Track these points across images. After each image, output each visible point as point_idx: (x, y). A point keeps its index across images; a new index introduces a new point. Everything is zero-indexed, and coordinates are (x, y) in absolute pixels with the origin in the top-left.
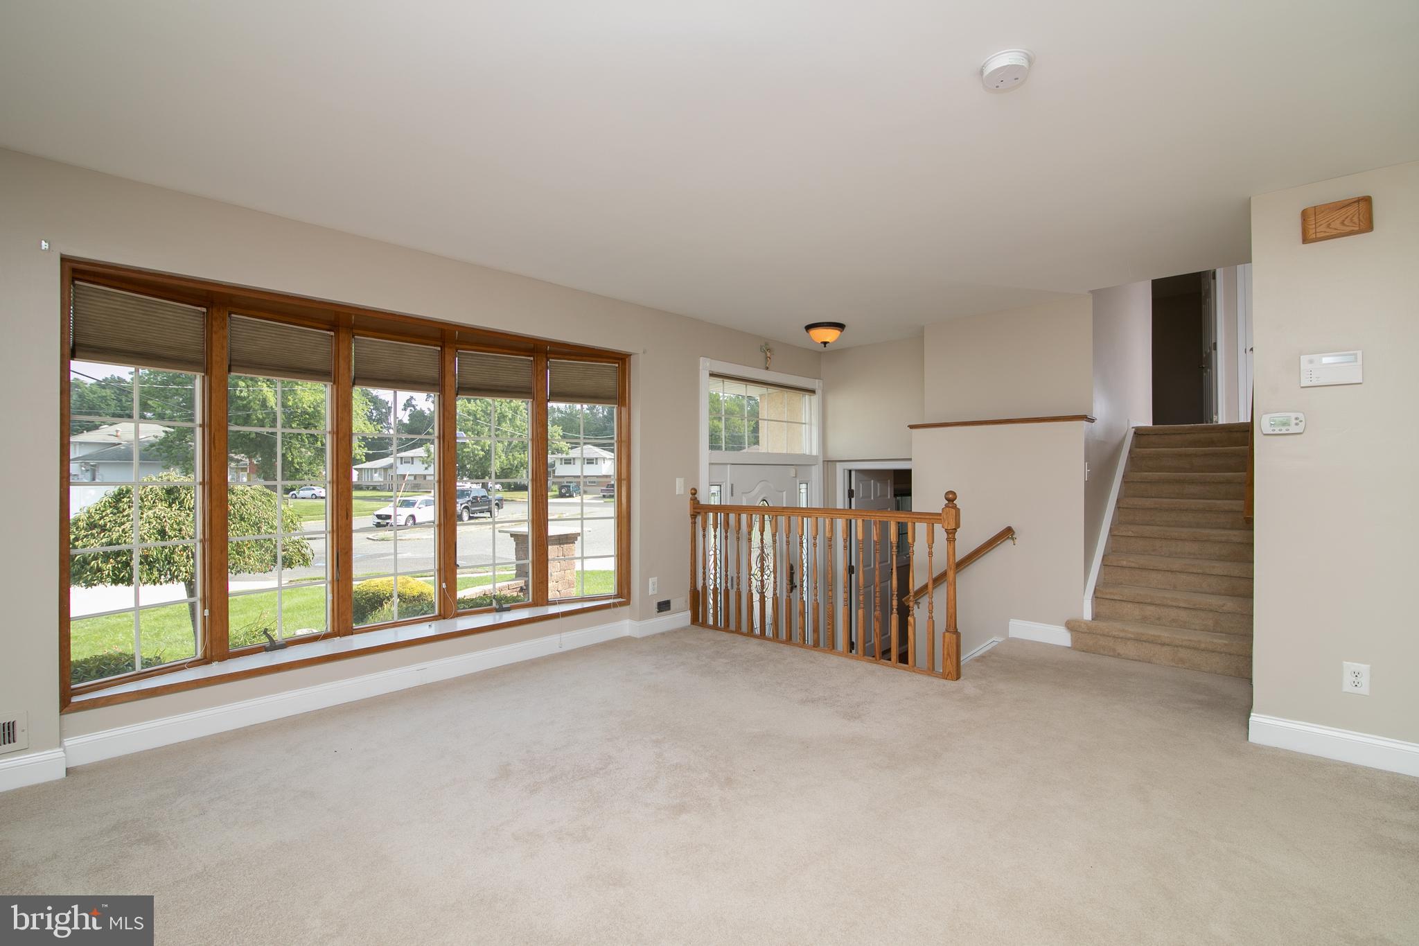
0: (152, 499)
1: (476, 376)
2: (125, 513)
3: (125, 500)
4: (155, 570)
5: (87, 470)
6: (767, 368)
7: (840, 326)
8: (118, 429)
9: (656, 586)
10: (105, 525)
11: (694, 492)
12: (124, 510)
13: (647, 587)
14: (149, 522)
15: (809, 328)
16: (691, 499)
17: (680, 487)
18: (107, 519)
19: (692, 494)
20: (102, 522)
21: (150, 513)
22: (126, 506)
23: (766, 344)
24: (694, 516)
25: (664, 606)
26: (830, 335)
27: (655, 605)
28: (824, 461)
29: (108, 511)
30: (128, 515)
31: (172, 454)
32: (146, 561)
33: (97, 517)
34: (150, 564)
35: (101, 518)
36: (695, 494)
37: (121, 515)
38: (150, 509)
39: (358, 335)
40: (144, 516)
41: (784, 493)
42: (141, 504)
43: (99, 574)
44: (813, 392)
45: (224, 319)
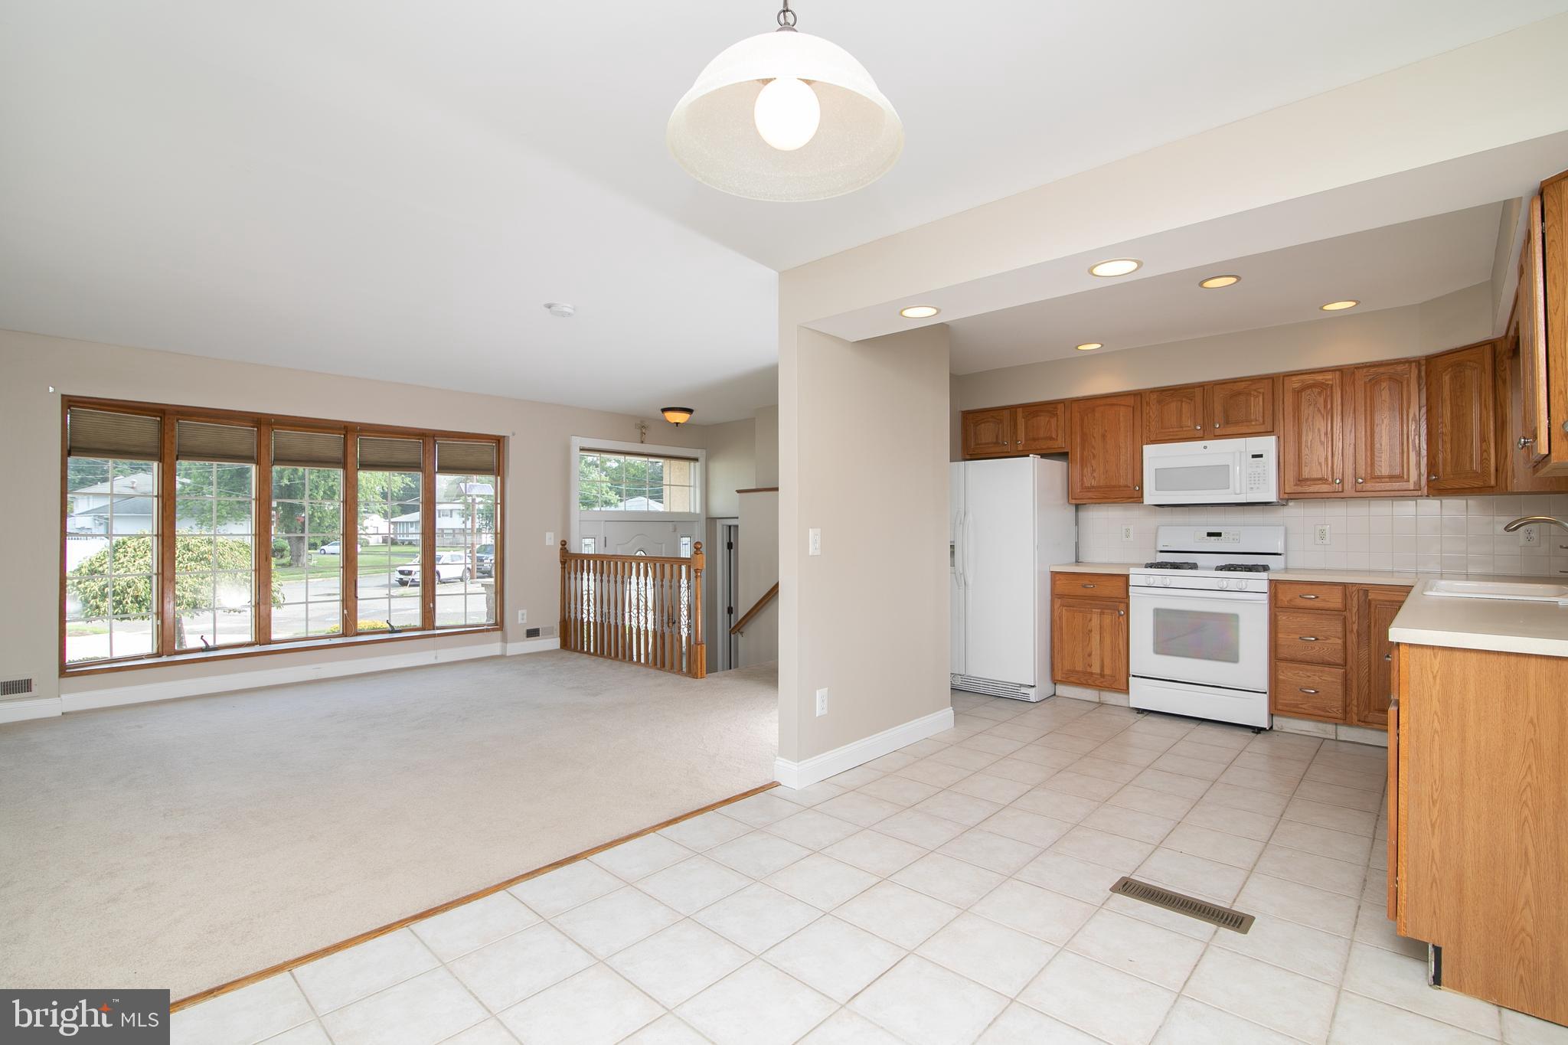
0: (143, 549)
1: (373, 457)
2: (120, 562)
3: (121, 550)
4: (143, 607)
5: (101, 524)
6: (642, 442)
7: (689, 411)
8: (134, 480)
9: (525, 617)
10: (103, 571)
11: (564, 543)
12: (120, 559)
13: (519, 617)
14: (140, 569)
15: (664, 410)
16: (561, 549)
17: (551, 540)
18: (105, 566)
19: (562, 545)
20: (101, 569)
21: (141, 561)
22: (122, 556)
23: (642, 422)
24: (563, 563)
25: (533, 633)
26: (681, 418)
27: (525, 632)
28: (707, 518)
29: (107, 560)
30: (123, 563)
31: (188, 506)
32: (137, 601)
33: (97, 564)
34: (139, 602)
35: (101, 565)
36: (564, 545)
37: (117, 563)
38: (141, 558)
39: (276, 429)
40: (136, 563)
41: (664, 545)
42: (135, 554)
43: (97, 611)
44: (696, 460)
45: (173, 424)
